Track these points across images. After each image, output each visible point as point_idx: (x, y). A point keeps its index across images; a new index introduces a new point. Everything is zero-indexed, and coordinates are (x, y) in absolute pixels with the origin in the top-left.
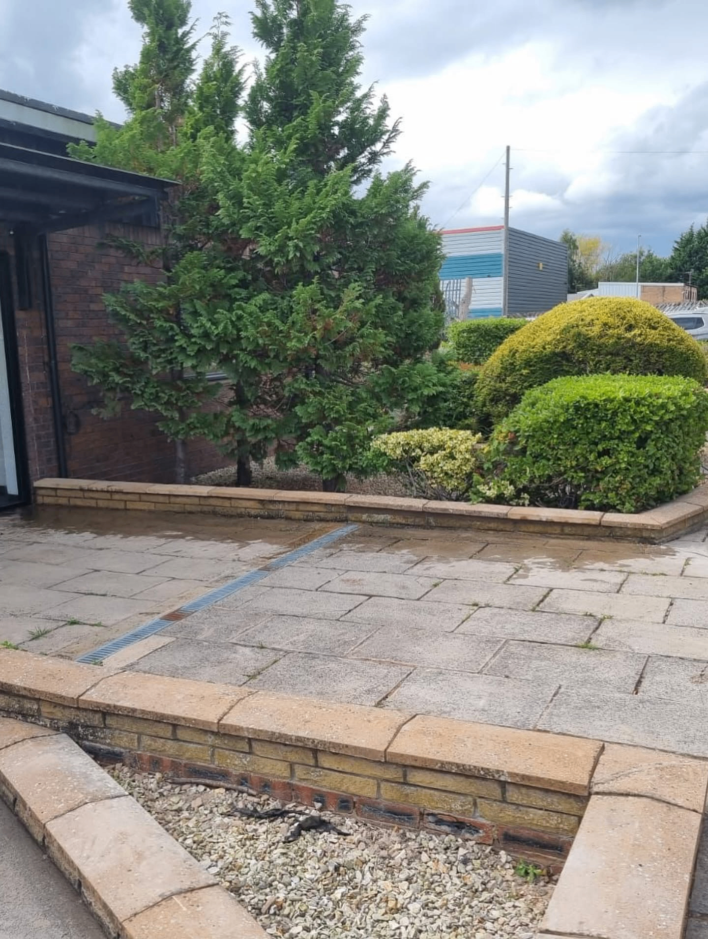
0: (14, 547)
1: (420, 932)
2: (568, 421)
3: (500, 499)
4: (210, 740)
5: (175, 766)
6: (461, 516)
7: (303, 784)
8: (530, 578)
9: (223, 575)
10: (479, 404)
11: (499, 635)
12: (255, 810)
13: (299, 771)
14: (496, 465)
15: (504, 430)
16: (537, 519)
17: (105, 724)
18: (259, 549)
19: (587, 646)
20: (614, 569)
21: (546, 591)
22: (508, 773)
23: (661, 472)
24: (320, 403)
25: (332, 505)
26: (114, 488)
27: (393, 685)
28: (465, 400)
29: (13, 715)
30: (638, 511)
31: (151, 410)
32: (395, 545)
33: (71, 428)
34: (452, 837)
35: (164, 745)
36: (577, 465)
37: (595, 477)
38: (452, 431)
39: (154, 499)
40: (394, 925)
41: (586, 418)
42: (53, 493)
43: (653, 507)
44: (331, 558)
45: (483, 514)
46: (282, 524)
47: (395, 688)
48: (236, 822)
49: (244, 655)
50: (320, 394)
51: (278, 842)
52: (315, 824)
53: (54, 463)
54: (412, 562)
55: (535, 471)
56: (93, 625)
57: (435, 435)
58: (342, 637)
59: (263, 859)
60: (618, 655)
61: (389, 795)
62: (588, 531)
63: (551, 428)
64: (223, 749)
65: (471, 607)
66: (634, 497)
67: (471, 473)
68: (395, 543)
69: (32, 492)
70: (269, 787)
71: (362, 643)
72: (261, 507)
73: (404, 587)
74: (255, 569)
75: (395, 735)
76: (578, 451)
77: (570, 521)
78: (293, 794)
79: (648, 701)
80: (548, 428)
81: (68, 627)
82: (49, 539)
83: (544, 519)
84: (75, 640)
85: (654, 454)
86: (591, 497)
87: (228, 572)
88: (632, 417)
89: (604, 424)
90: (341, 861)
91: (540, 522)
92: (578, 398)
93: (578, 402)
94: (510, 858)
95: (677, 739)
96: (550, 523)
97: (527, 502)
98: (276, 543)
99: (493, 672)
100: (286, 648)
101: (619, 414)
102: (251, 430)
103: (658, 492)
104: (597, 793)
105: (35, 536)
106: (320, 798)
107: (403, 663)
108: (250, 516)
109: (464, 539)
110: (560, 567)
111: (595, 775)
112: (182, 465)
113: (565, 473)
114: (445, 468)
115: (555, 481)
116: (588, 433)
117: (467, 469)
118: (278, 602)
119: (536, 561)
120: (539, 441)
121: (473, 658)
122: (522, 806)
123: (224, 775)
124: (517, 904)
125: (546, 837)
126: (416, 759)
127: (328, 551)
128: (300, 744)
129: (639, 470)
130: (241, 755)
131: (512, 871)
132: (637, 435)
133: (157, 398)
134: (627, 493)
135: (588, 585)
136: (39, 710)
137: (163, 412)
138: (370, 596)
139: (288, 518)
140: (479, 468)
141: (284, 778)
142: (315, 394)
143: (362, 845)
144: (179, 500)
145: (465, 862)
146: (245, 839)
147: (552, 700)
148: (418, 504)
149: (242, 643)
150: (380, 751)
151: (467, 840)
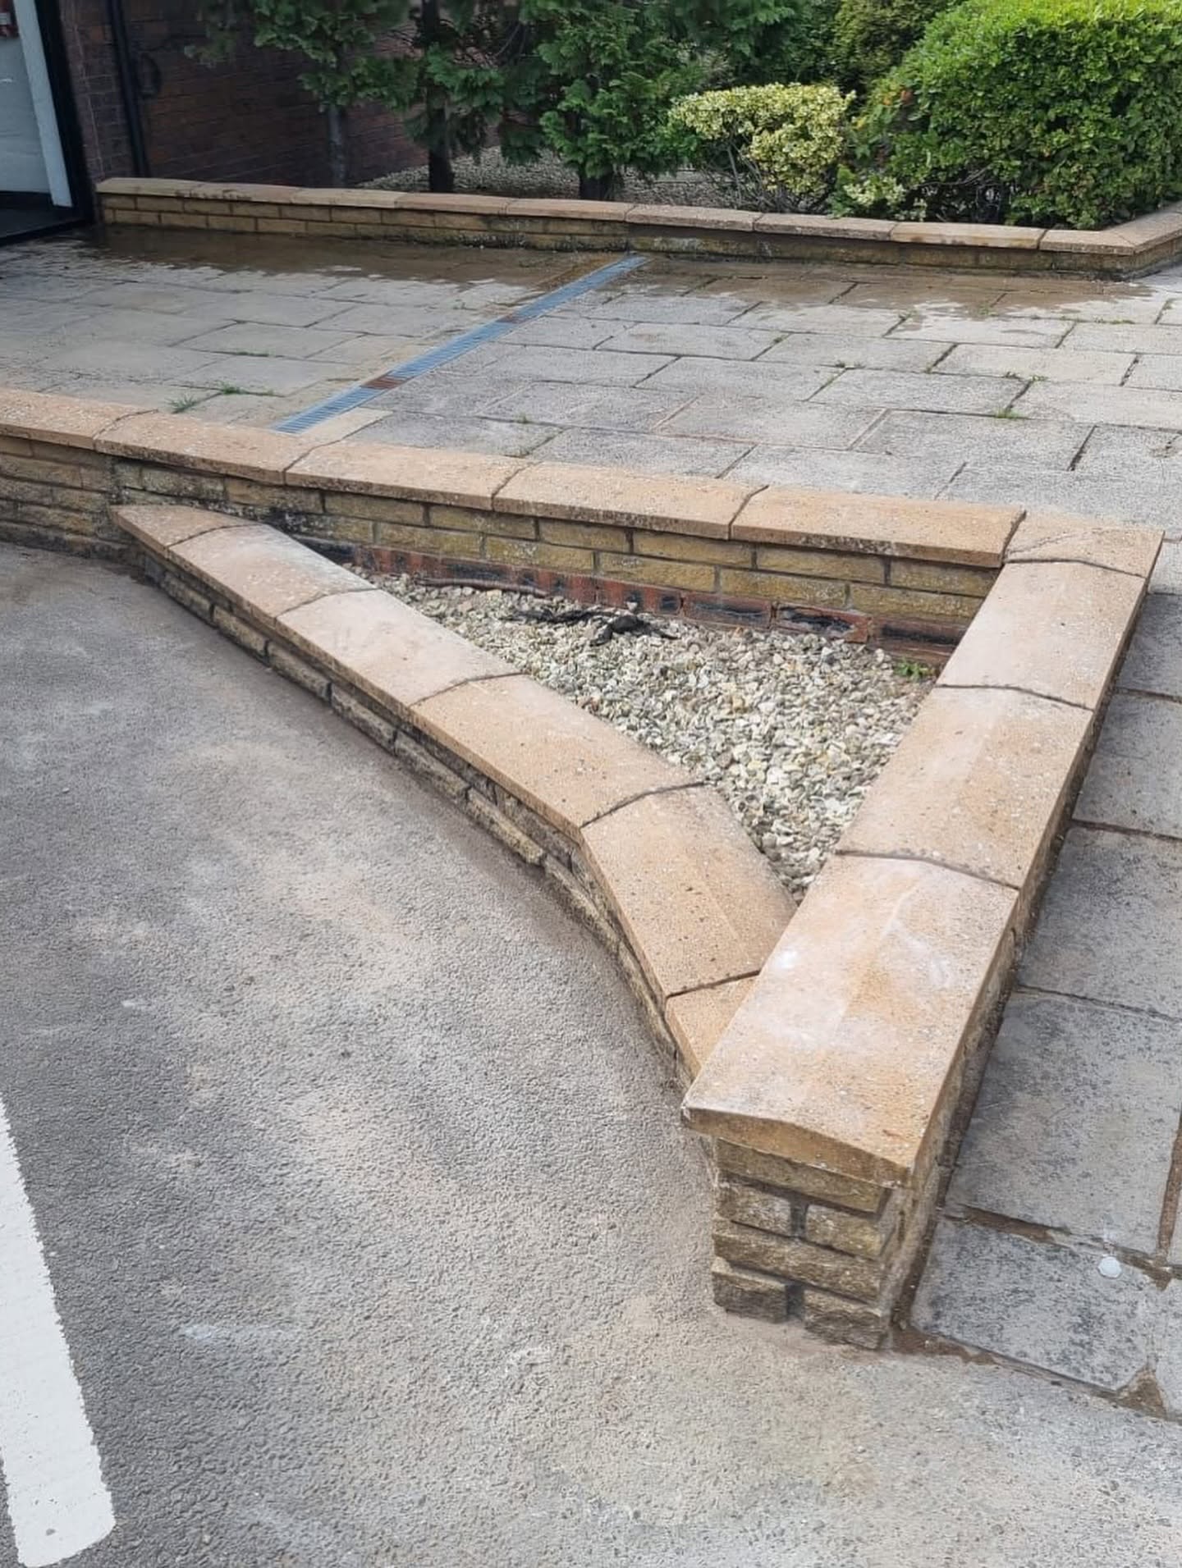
0: (93, 287)
1: (776, 729)
2: (1003, 65)
3: (879, 210)
4: (480, 524)
5: (428, 563)
6: (814, 239)
7: (611, 579)
8: (923, 330)
9: (443, 328)
10: (844, 51)
11: (877, 404)
12: (547, 613)
13: (606, 561)
14: (876, 149)
15: (894, 86)
16: (938, 241)
17: (324, 508)
18: (489, 292)
19: (1006, 415)
20: (1054, 315)
21: (947, 347)
22: (897, 544)
23: (1145, 158)
24: (583, 38)
25: (604, 222)
26: (235, 195)
27: (726, 466)
28: (818, 44)
29: (186, 501)
30: (1101, 225)
31: (289, 48)
32: (709, 286)
33: (148, 87)
34: (814, 636)
35: (412, 534)
36: (1010, 147)
37: (1036, 166)
38: (807, 88)
39: (304, 214)
40: (742, 723)
41: (1034, 60)
42: (130, 204)
43: (1125, 220)
44: (609, 304)
45: (851, 235)
46: (522, 256)
47: (729, 469)
48: (522, 627)
49: (499, 431)
50: (582, 20)
51: (583, 646)
52: (631, 625)
53: (125, 150)
54: (737, 309)
55: (941, 157)
56: (261, 395)
57: (777, 96)
58: (643, 408)
59: (566, 663)
60: (1051, 426)
61: (730, 585)
62: (1016, 260)
63: (974, 80)
64: (498, 536)
65: (834, 369)
66: (1096, 202)
67: (834, 164)
68: (709, 282)
69: (95, 202)
70: (564, 585)
71: (673, 416)
72: (483, 226)
73: (729, 344)
74: (493, 321)
75: (742, 507)
76: (1015, 121)
77: (991, 244)
78: (597, 592)
79: (1087, 477)
80: (968, 79)
81: (223, 397)
82: (147, 276)
83: (949, 242)
84: (242, 413)
85: (1138, 126)
86: (1028, 203)
87: (447, 325)
88: (1110, 58)
89: (1062, 71)
90: (669, 664)
91: (942, 247)
92: (1023, 22)
93: (1024, 30)
94: (888, 658)
95: (1124, 517)
96: (959, 248)
97: (923, 214)
98: (519, 284)
99: (868, 448)
100: (561, 422)
101: (1090, 53)
102: (461, 91)
103: (1136, 195)
104: (1013, 562)
105: (122, 273)
106: (635, 595)
107: (737, 439)
108: (467, 243)
109: (818, 276)
110: (970, 315)
111: (1012, 542)
112: (340, 157)
113: (990, 160)
114: (792, 155)
115: (974, 175)
116: (1036, 88)
117: (828, 156)
118: (535, 363)
119: (933, 306)
120: (951, 104)
121: (838, 432)
122: (909, 589)
123: (499, 572)
124: (897, 701)
125: (939, 627)
126: (771, 533)
127: (603, 294)
128: (610, 522)
129: (1111, 154)
130: (524, 544)
131: (891, 671)
132: (1115, 90)
133: (298, 25)
134: (1086, 194)
135: (1012, 338)
136: (225, 492)
137: (310, 52)
138: (679, 356)
139: (530, 247)
140: (848, 156)
141: (584, 572)
142: (574, 19)
143: (695, 647)
144: (345, 216)
145: (831, 661)
146: (539, 643)
147: (952, 479)
148: (745, 218)
149: (495, 417)
150: (722, 526)
151: (833, 639)
